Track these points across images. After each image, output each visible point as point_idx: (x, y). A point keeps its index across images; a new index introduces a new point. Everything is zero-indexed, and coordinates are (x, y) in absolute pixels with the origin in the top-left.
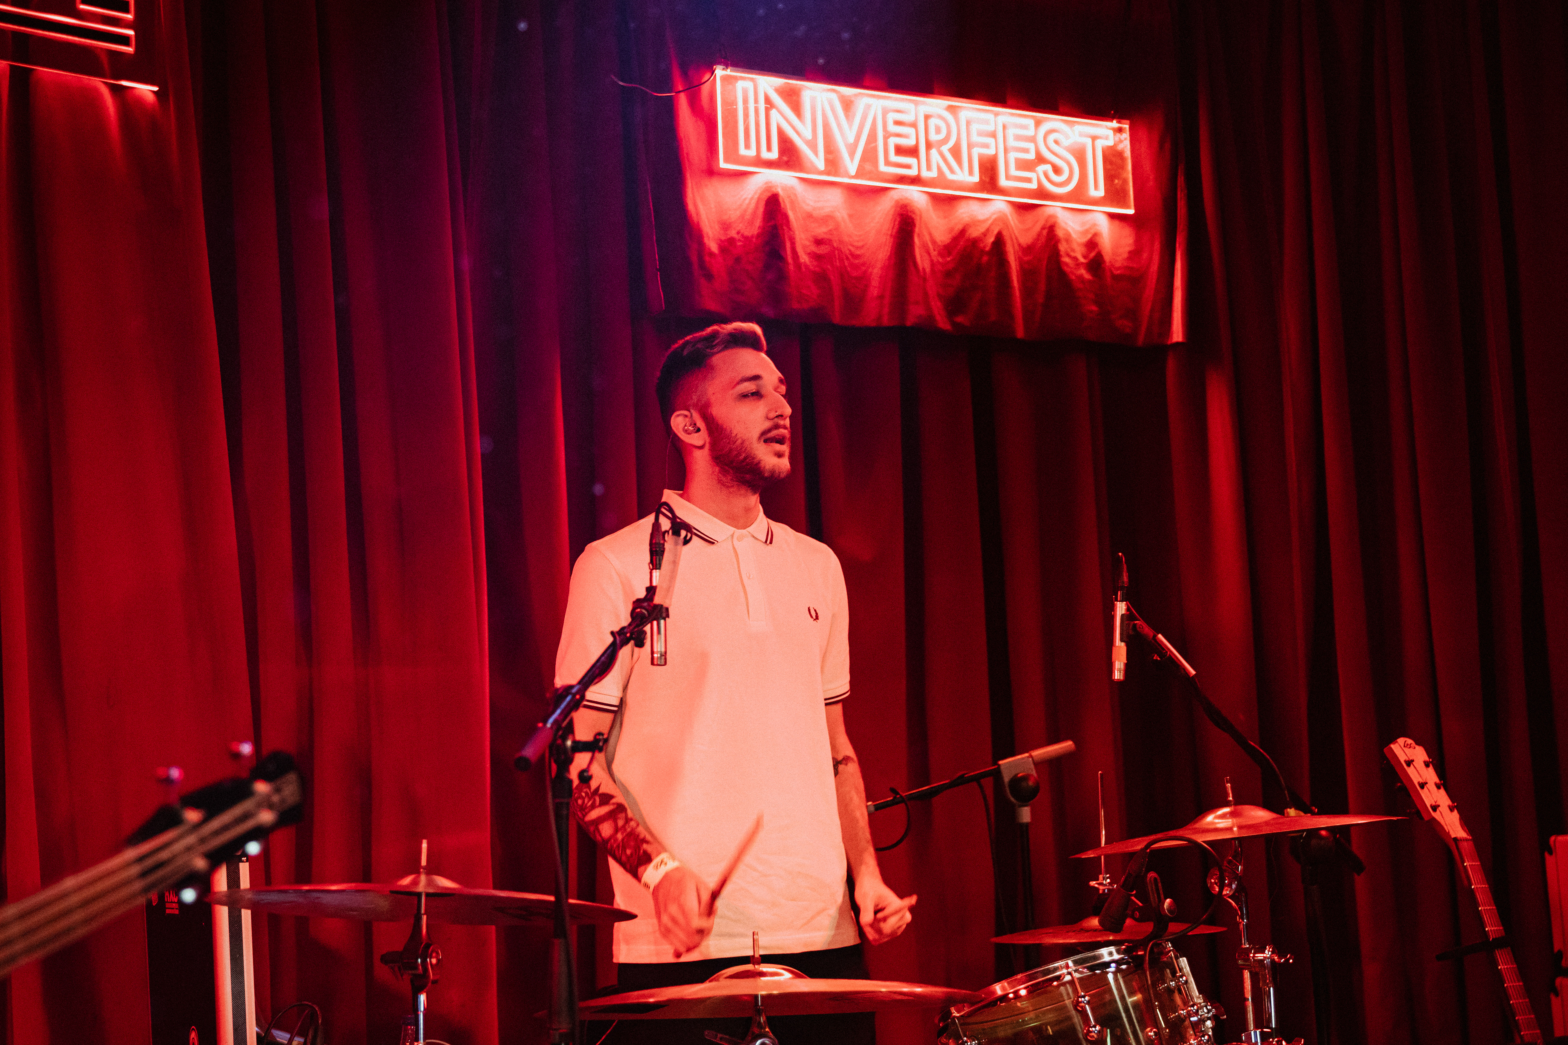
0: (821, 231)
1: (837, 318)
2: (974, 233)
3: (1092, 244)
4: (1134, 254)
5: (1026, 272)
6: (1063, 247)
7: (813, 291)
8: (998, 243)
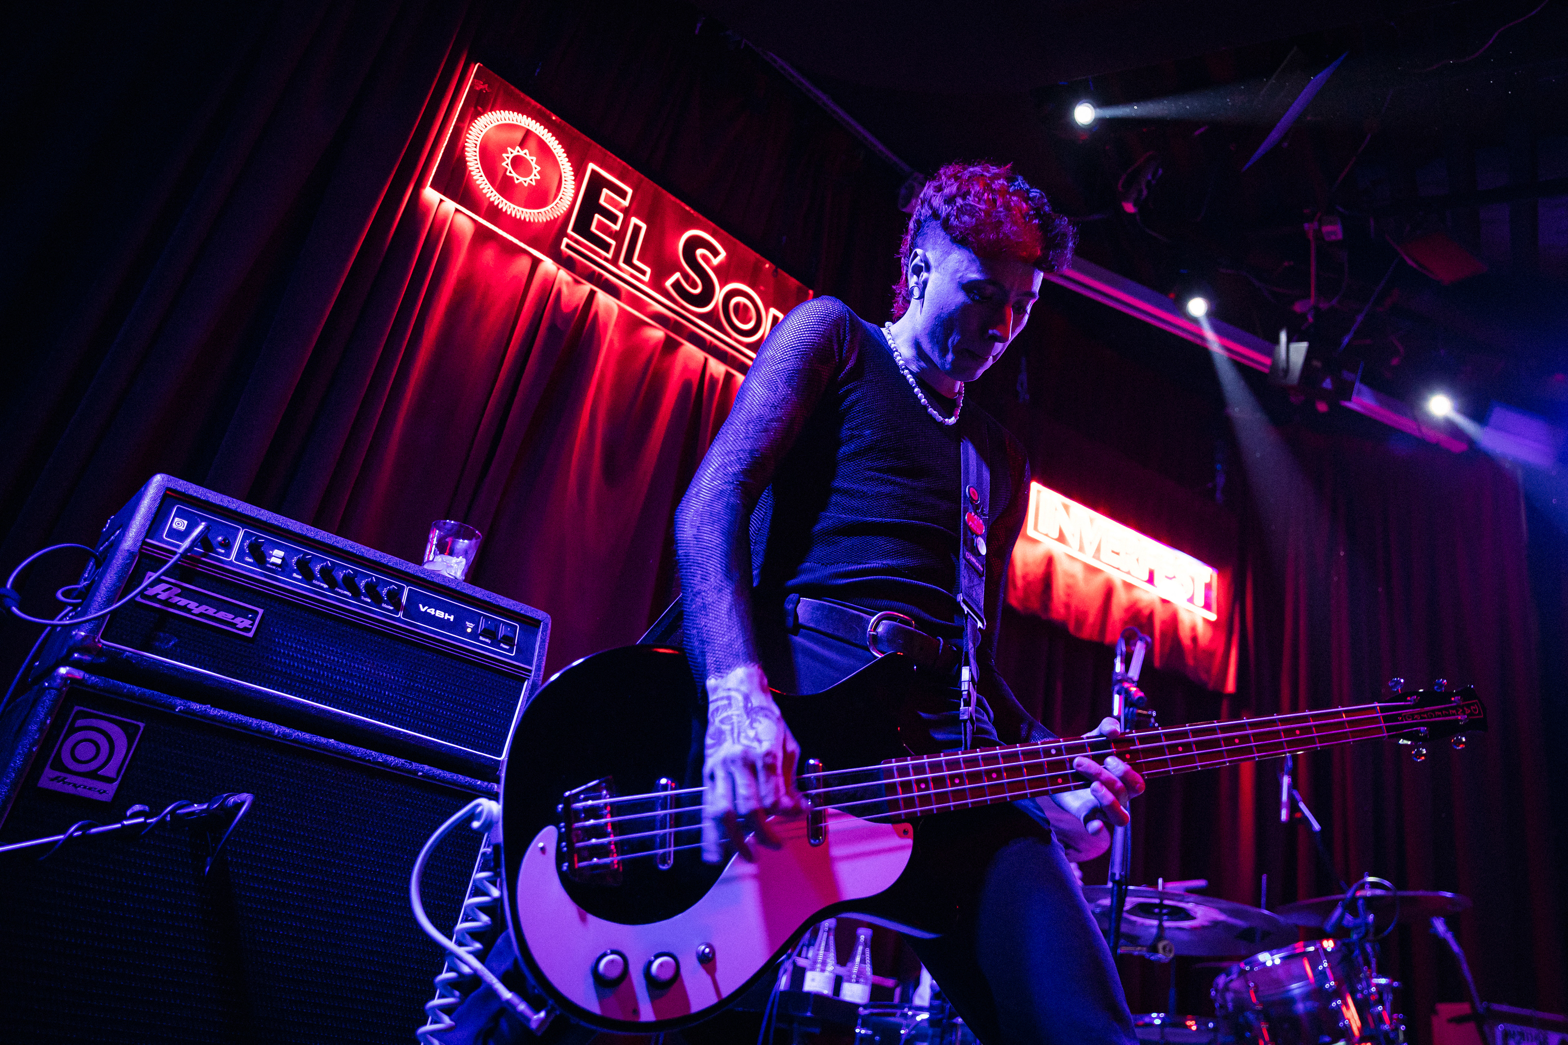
0: (1070, 581)
1: (1071, 628)
2: (1141, 605)
3: (1193, 629)
4: (1212, 640)
5: (1163, 633)
6: (1180, 626)
7: (1062, 611)
8: (1152, 614)
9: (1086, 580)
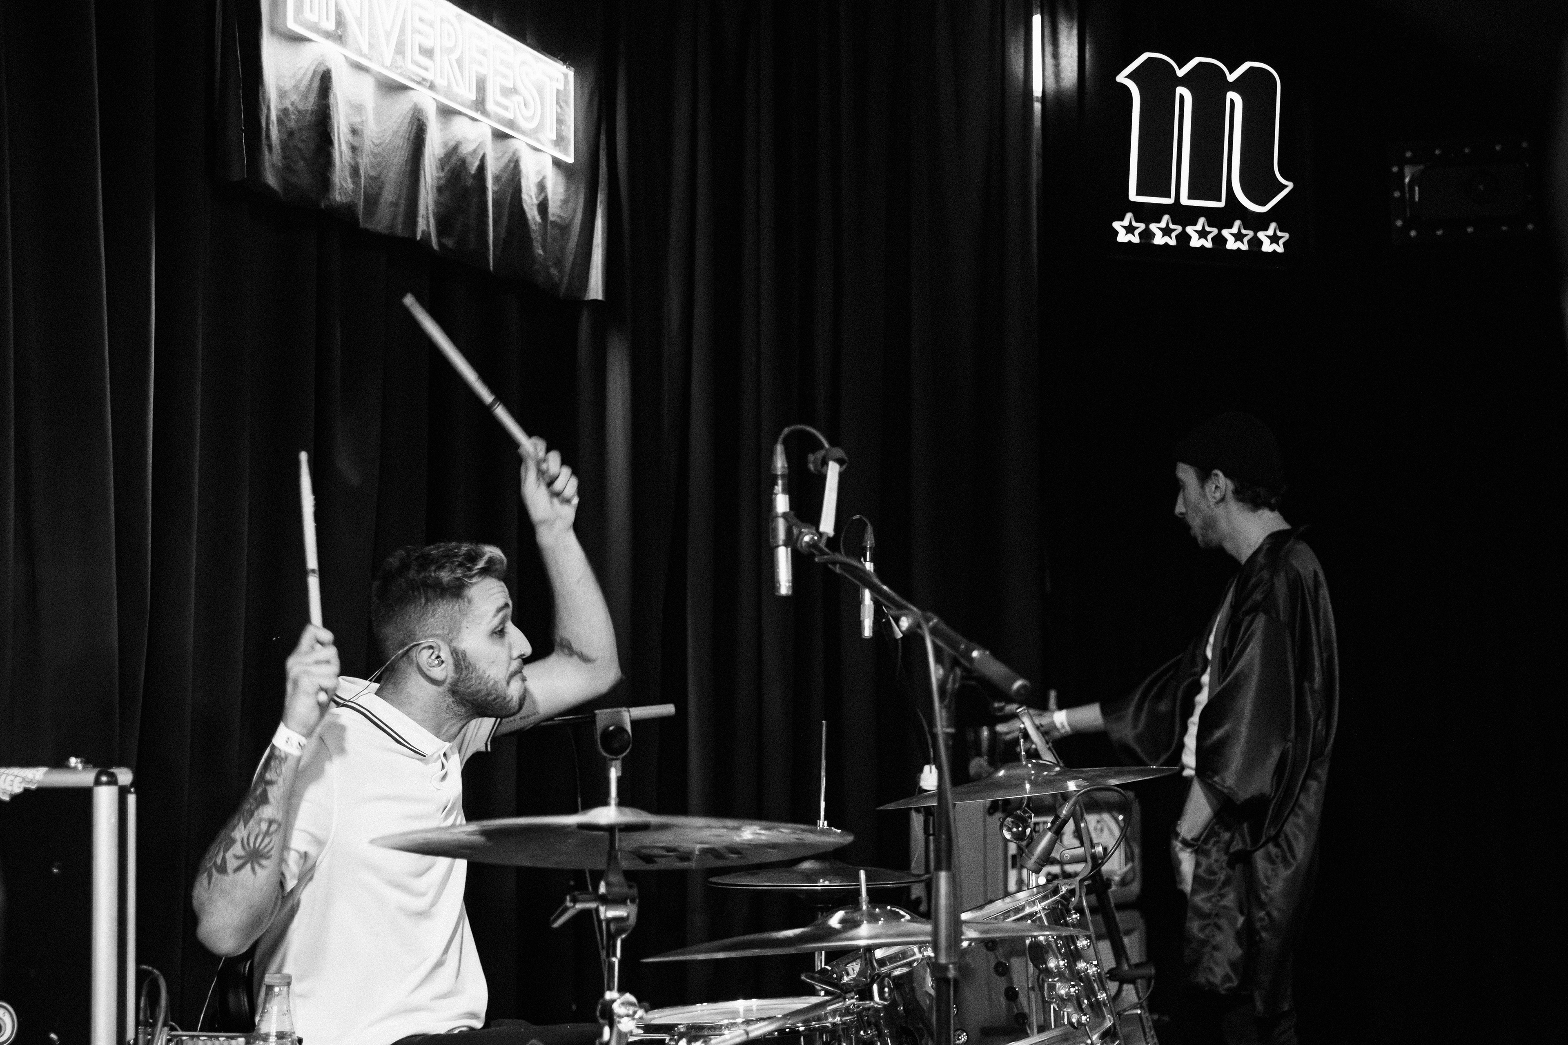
1: (361, 218)
2: (464, 152)
3: (541, 187)
4: (563, 203)
5: (498, 201)
6: (524, 186)
7: (349, 185)
8: (482, 168)
9: (379, 113)
